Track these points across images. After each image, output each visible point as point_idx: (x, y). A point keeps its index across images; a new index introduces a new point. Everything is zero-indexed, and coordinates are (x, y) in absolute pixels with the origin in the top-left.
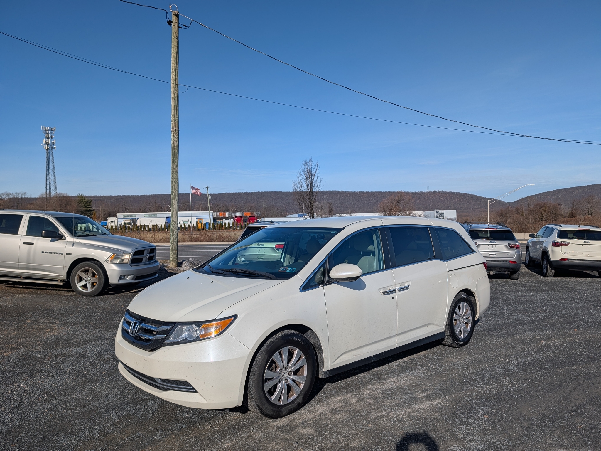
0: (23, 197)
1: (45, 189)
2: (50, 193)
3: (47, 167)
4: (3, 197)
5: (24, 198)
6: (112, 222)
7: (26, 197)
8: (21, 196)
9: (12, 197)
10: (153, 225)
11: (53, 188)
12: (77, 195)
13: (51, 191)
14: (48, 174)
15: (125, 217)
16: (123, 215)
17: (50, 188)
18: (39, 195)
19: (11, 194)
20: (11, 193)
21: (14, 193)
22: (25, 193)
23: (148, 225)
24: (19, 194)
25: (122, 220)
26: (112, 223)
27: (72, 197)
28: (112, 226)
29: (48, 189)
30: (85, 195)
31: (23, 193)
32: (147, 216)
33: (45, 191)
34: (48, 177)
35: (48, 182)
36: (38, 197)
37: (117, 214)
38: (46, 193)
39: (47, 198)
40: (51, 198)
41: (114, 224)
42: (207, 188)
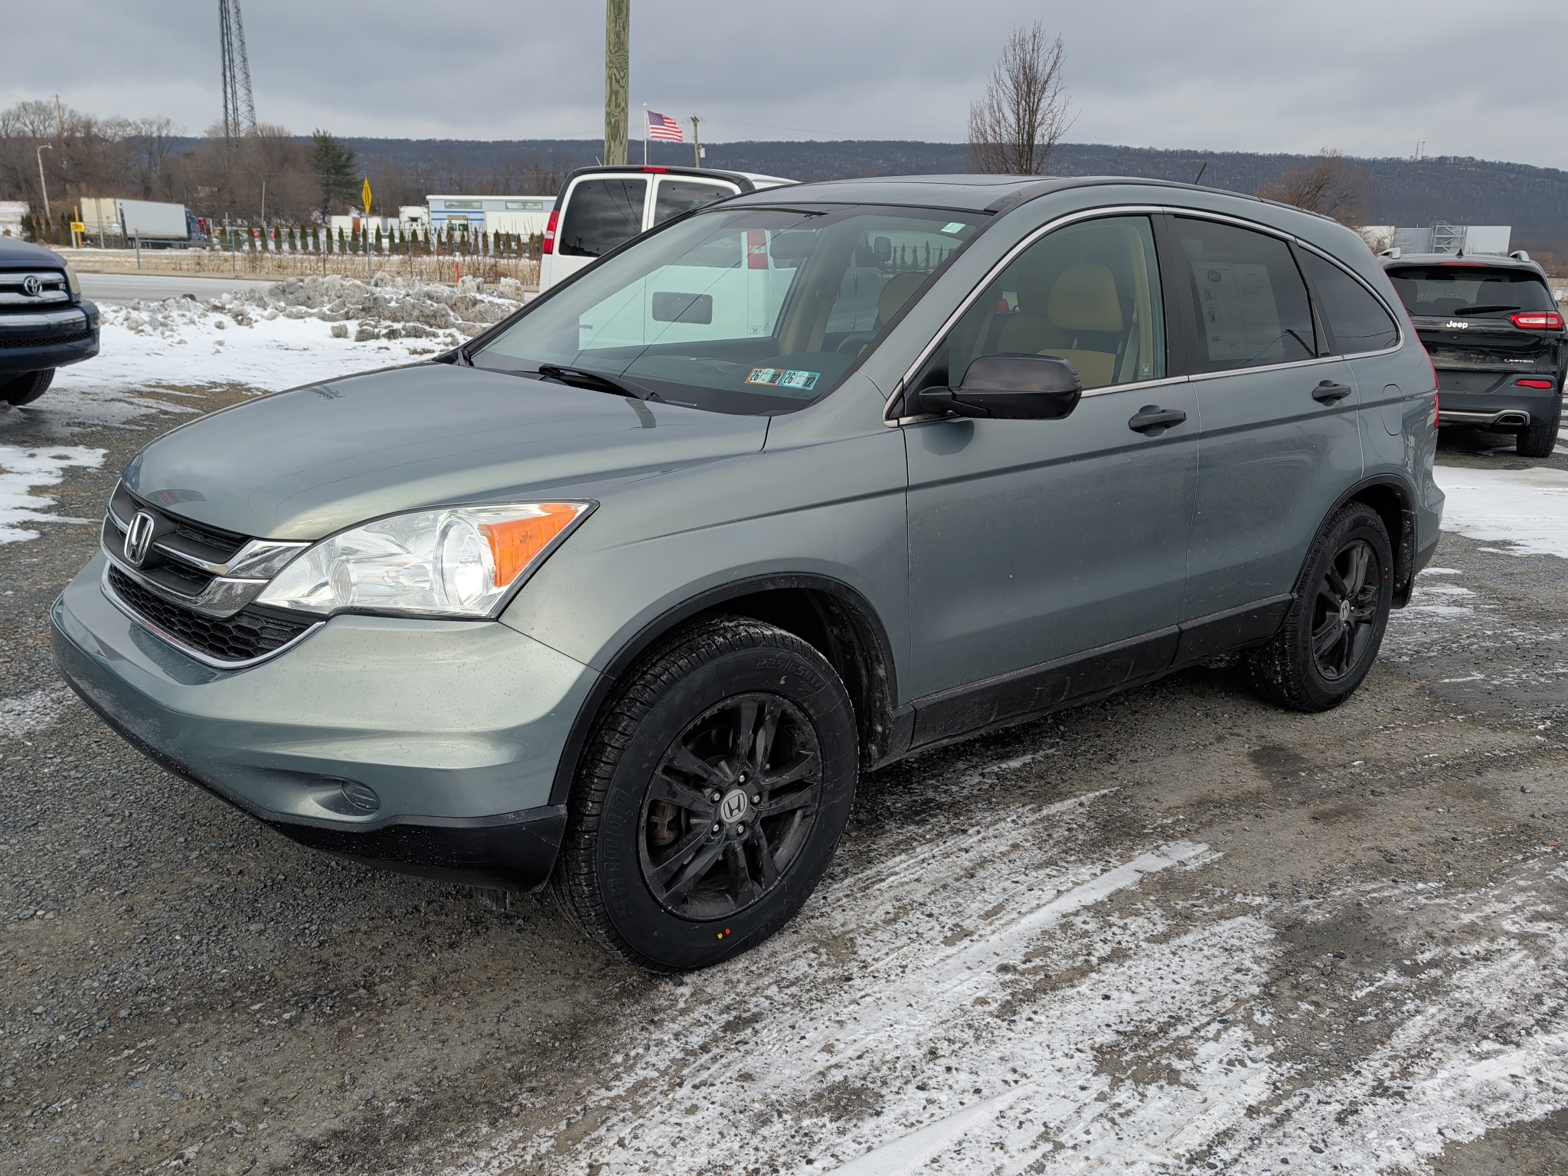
0: (164, 134)
1: (222, 110)
2: (237, 124)
3: (223, 42)
4: (109, 131)
5: (167, 137)
6: (414, 220)
7: (172, 134)
8: (158, 129)
9: (133, 133)
10: (532, 235)
11: (243, 108)
12: (312, 135)
13: (240, 118)
14: (227, 63)
15: (451, 206)
16: (446, 201)
17: (236, 109)
18: (207, 129)
19: (130, 125)
20: (131, 120)
21: (139, 122)
22: (168, 123)
23: (519, 236)
24: (151, 124)
25: (445, 215)
26: (414, 224)
27: (297, 138)
28: (414, 234)
29: (230, 111)
30: (333, 136)
31: (163, 121)
32: (515, 206)
33: (222, 117)
34: (228, 74)
35: (229, 90)
36: (206, 135)
37: (429, 197)
38: (227, 125)
39: (228, 140)
40: (238, 139)
41: (420, 227)
42: (695, 120)
